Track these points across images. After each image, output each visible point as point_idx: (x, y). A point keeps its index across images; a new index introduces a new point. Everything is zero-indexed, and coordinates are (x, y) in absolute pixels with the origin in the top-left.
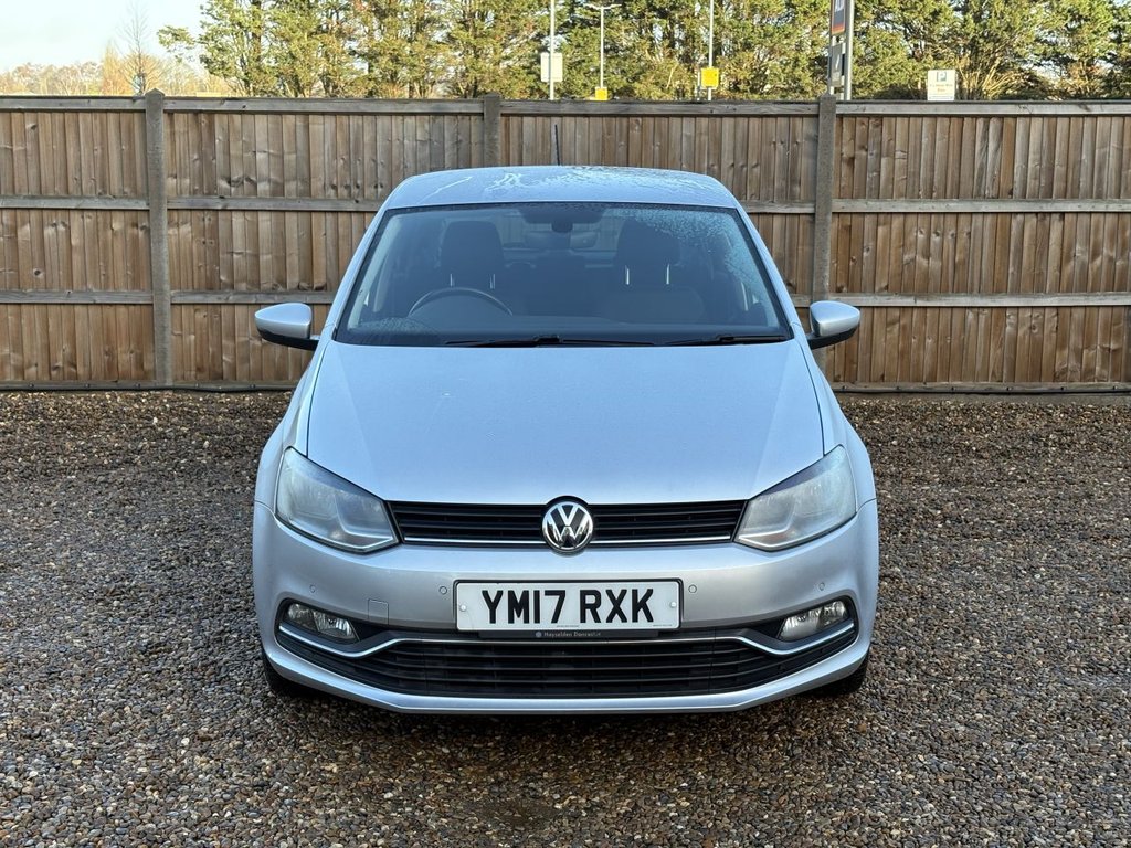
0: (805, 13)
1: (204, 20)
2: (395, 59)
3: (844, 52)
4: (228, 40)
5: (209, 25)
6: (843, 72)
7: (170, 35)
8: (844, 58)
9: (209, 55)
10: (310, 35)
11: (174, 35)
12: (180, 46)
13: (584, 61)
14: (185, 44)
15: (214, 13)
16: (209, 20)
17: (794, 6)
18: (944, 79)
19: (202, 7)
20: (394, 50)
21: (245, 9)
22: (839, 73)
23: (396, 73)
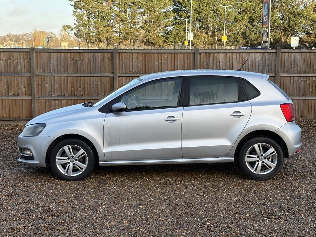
0: (240, 20)
1: (75, 23)
2: (127, 33)
3: (267, 32)
4: (82, 28)
5: (77, 24)
6: (267, 37)
7: (66, 27)
8: (267, 34)
9: (76, 32)
10: (104, 27)
11: (67, 27)
12: (69, 30)
13: (179, 33)
14: (70, 29)
15: (78, 21)
16: (77, 23)
17: (237, 19)
18: (296, 39)
19: (75, 19)
20: (127, 31)
21: (86, 20)
22: (266, 38)
23: (127, 37)
